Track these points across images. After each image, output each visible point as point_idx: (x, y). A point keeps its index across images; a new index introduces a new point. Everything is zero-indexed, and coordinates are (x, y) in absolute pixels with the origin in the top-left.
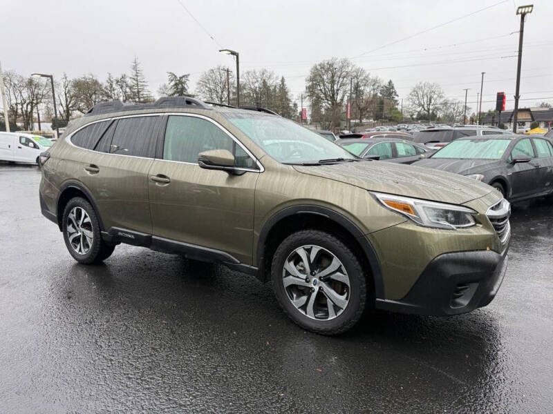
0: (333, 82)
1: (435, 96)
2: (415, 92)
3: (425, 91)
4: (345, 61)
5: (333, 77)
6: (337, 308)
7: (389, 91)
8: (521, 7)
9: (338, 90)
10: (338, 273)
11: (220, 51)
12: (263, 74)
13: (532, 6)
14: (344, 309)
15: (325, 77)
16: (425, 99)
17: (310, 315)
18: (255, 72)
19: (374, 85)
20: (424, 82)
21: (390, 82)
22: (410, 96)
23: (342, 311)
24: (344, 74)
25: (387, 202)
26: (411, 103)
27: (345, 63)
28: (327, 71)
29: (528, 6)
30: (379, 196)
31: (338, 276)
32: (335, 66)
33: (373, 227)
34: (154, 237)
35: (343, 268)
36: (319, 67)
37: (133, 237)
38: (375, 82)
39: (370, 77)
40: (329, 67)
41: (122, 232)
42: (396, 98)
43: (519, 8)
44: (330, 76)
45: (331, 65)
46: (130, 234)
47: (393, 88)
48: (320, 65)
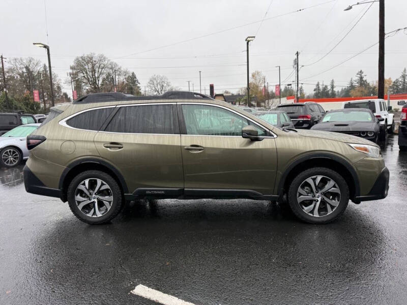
0: (93, 71)
1: (165, 85)
2: (152, 81)
3: (158, 81)
4: (102, 56)
5: (93, 67)
6: (332, 207)
7: (133, 79)
8: (250, 37)
9: (98, 77)
10: (333, 188)
11: (34, 44)
12: (30, 61)
13: (254, 37)
14: (337, 206)
15: (87, 67)
16: (159, 86)
17: (316, 215)
18: (22, 60)
19: (125, 75)
20: (156, 75)
21: (133, 73)
22: (149, 84)
23: (336, 208)
24: (102, 65)
25: (357, 148)
26: (150, 90)
27: (102, 58)
28: (88, 63)
29: (253, 37)
30: (352, 145)
31: (333, 190)
32: (94, 59)
33: (355, 160)
34: (186, 189)
35: (336, 185)
36: (80, 59)
37: (163, 192)
38: (126, 73)
39: (122, 69)
40: (90, 60)
41: (150, 190)
42: (139, 85)
43: (249, 37)
44: (90, 66)
45: (91, 58)
46: (159, 190)
47: (135, 78)
48: (82, 57)
